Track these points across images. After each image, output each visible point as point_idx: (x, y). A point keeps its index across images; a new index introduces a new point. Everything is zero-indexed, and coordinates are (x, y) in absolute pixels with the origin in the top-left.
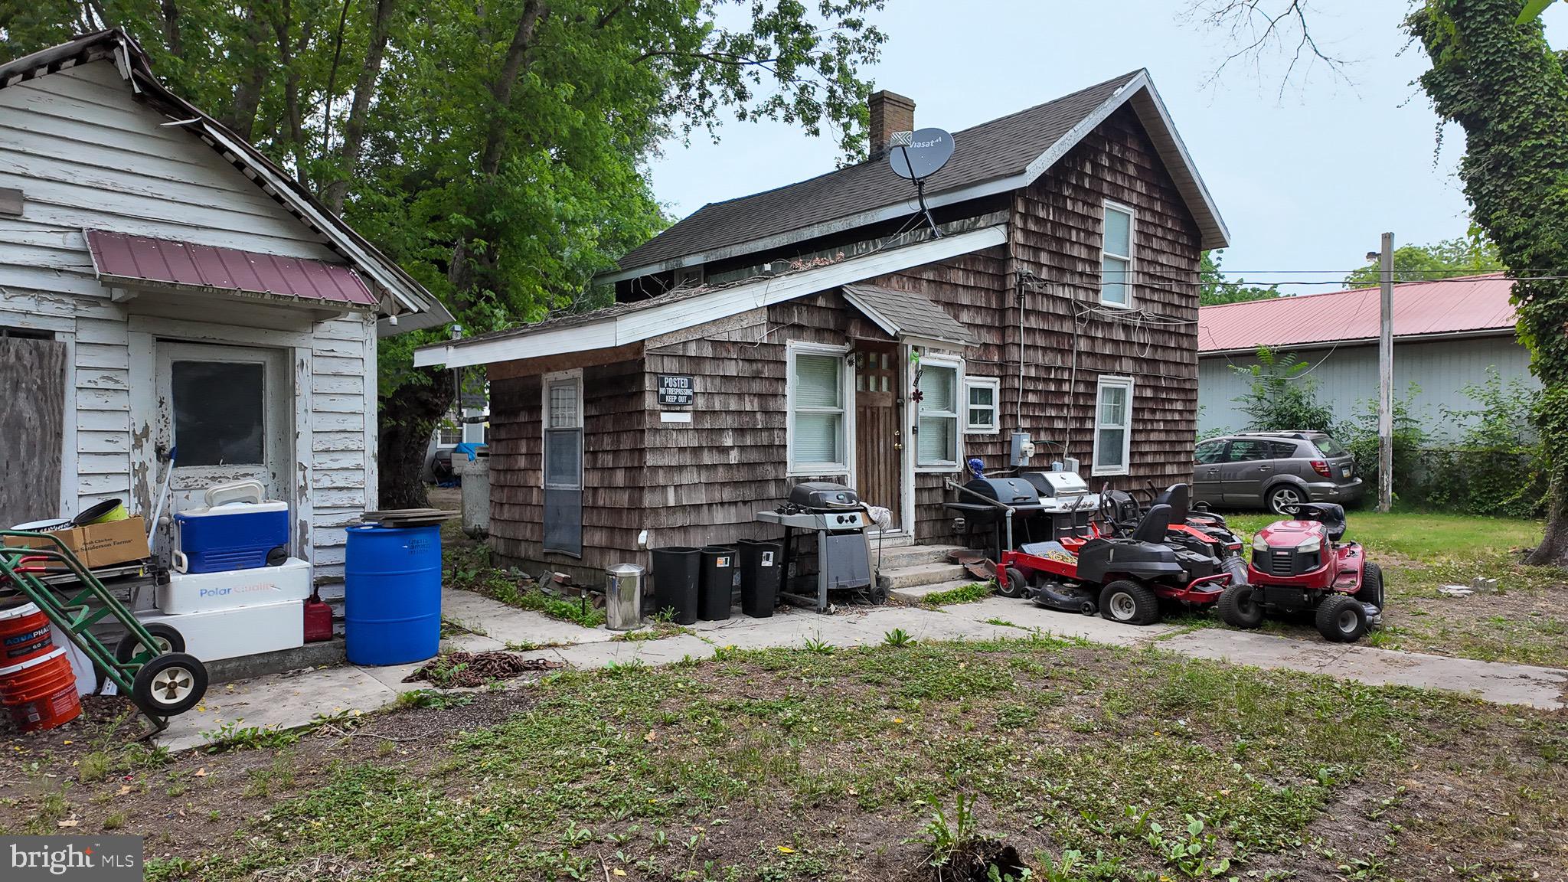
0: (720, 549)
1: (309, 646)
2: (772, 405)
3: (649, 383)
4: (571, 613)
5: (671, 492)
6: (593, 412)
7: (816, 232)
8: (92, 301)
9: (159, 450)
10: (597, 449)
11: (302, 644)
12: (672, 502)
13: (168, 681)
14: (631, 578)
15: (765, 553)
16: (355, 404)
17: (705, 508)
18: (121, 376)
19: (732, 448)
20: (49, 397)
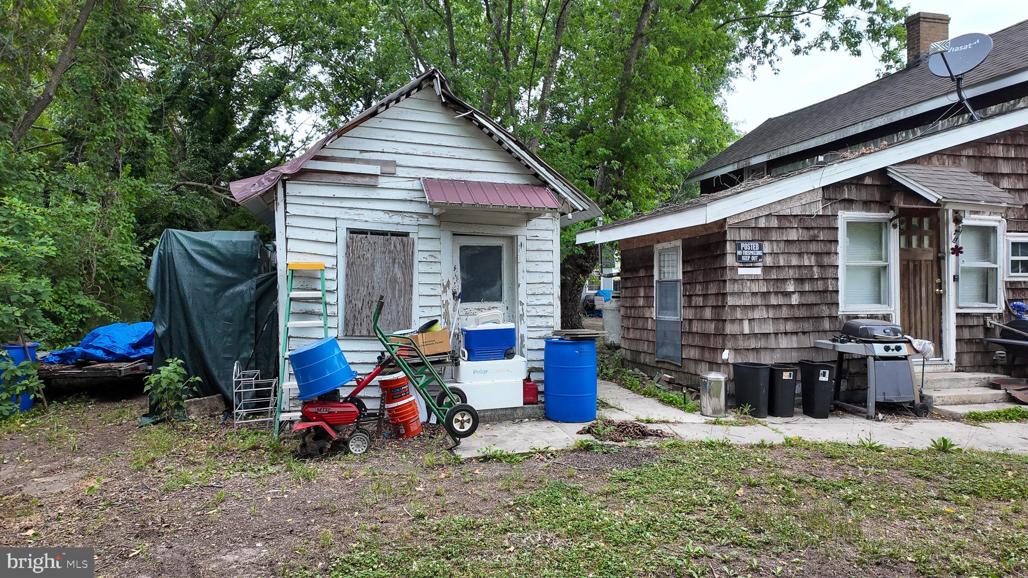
0: (785, 366)
1: (526, 406)
2: (826, 260)
3: (729, 248)
4: (676, 402)
5: (746, 323)
6: (689, 269)
7: (860, 129)
8: (425, 215)
9: (454, 293)
10: (691, 293)
11: (522, 405)
12: (747, 331)
13: (460, 419)
14: (718, 382)
15: (822, 371)
16: (549, 267)
17: (773, 336)
18: (437, 254)
19: (793, 293)
20: (408, 266)
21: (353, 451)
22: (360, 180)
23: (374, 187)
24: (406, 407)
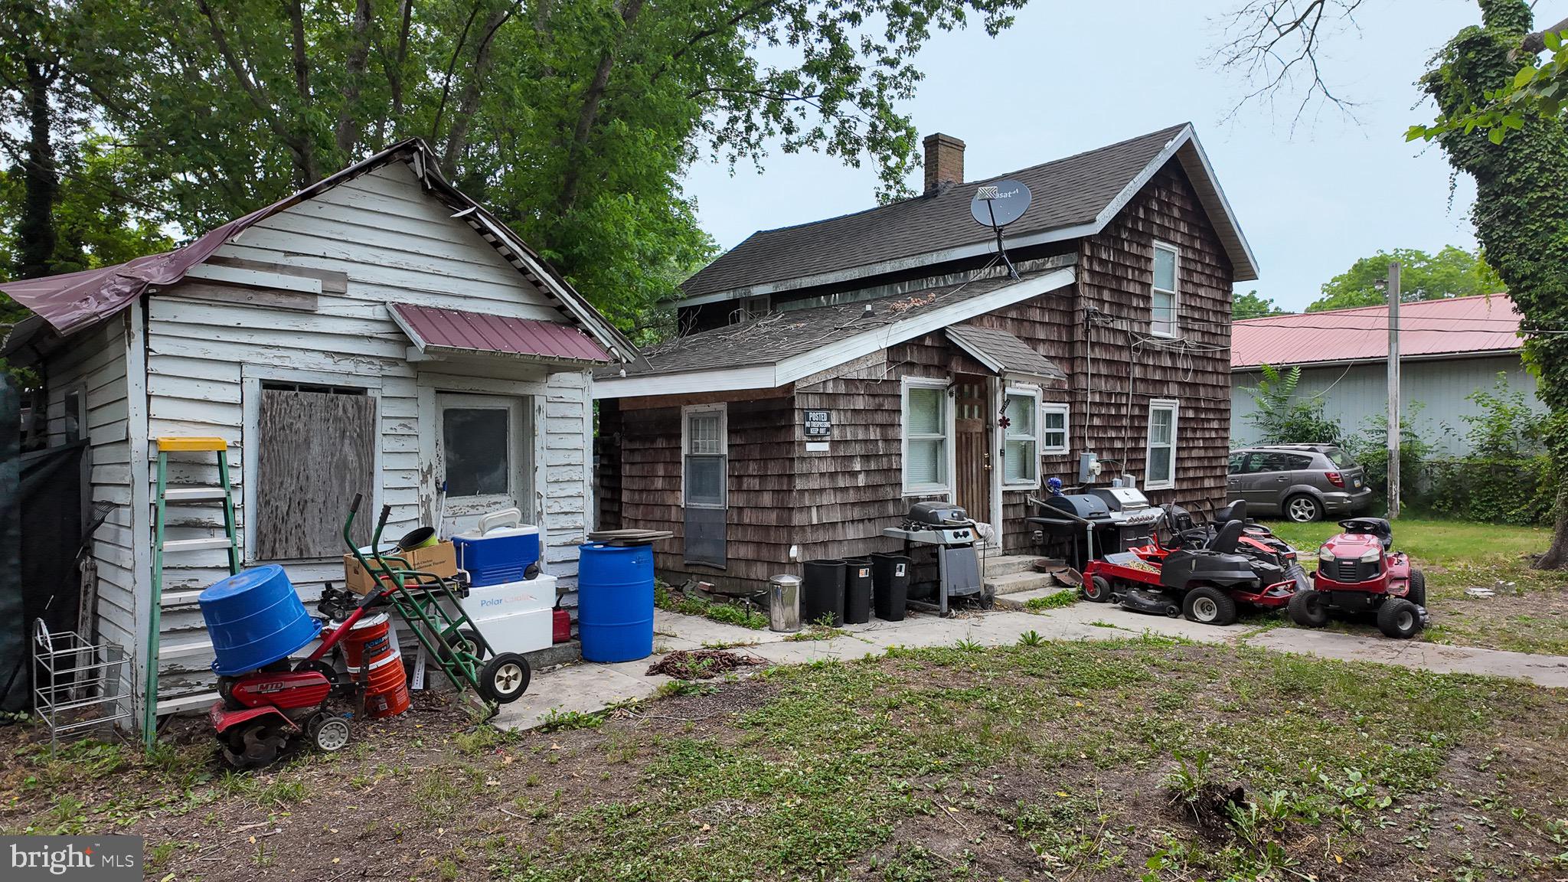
0: (860, 561)
1: (556, 646)
2: (891, 434)
3: (798, 418)
4: (734, 616)
5: (814, 510)
6: (738, 441)
7: (888, 268)
8: (392, 362)
9: (437, 483)
10: (742, 473)
11: (549, 644)
12: (815, 521)
13: (505, 675)
14: (792, 587)
15: (898, 565)
16: (577, 442)
17: (840, 525)
18: (413, 424)
19: (860, 472)
20: (365, 443)
22: (285, 301)
23: (310, 313)
24: (388, 670)
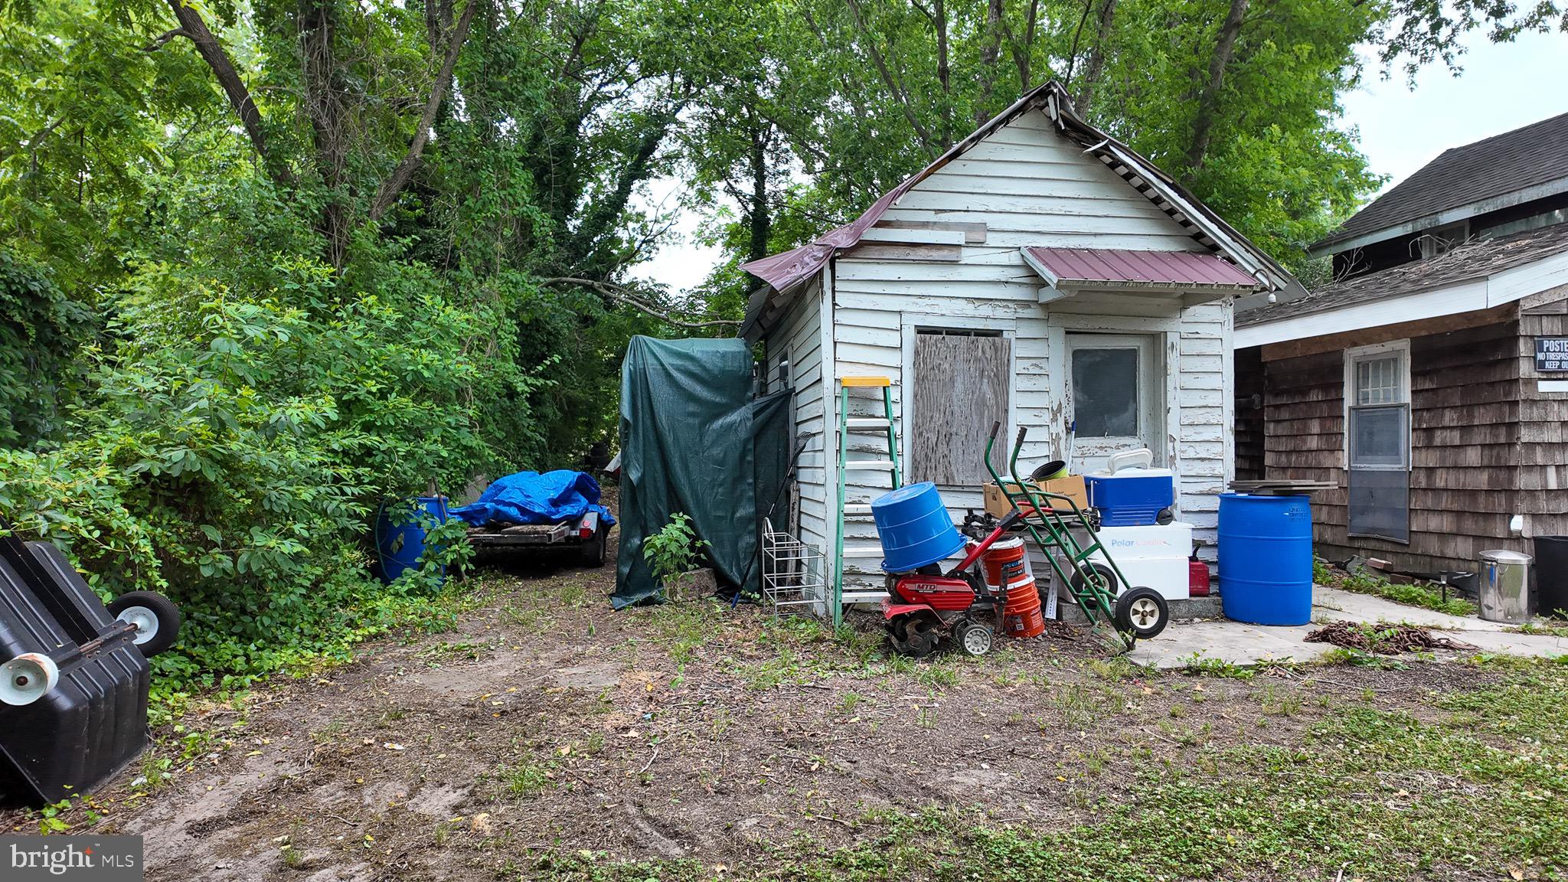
1: (1193, 599)
3: (1523, 348)
4: (1424, 600)
5: (1551, 472)
8: (1026, 304)
9: (1066, 423)
11: (1187, 596)
12: (1552, 485)
13: (1141, 610)
14: (1515, 565)
16: (1214, 381)
18: (1044, 364)
20: (1001, 381)
21: (970, 650)
22: (936, 255)
23: (954, 263)
24: (1023, 592)
